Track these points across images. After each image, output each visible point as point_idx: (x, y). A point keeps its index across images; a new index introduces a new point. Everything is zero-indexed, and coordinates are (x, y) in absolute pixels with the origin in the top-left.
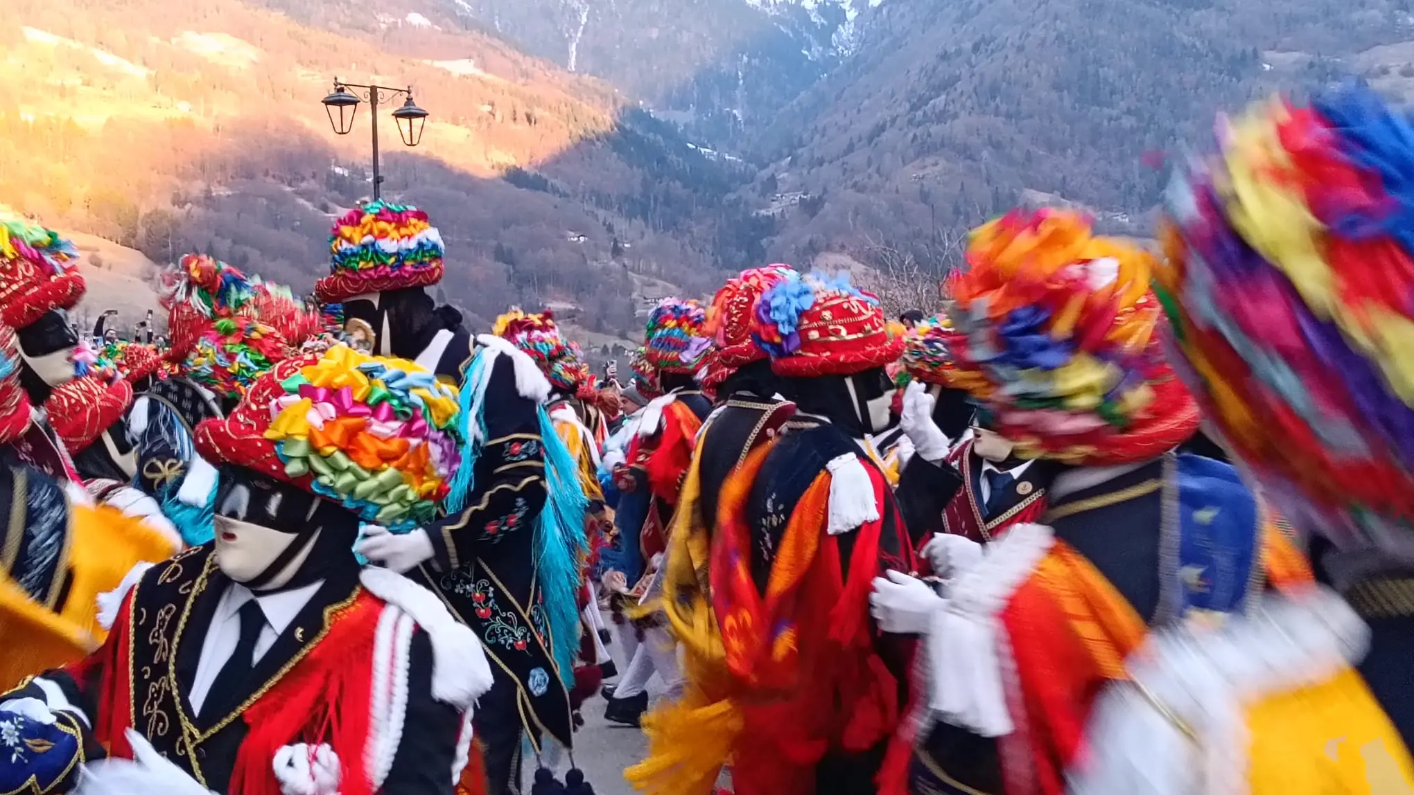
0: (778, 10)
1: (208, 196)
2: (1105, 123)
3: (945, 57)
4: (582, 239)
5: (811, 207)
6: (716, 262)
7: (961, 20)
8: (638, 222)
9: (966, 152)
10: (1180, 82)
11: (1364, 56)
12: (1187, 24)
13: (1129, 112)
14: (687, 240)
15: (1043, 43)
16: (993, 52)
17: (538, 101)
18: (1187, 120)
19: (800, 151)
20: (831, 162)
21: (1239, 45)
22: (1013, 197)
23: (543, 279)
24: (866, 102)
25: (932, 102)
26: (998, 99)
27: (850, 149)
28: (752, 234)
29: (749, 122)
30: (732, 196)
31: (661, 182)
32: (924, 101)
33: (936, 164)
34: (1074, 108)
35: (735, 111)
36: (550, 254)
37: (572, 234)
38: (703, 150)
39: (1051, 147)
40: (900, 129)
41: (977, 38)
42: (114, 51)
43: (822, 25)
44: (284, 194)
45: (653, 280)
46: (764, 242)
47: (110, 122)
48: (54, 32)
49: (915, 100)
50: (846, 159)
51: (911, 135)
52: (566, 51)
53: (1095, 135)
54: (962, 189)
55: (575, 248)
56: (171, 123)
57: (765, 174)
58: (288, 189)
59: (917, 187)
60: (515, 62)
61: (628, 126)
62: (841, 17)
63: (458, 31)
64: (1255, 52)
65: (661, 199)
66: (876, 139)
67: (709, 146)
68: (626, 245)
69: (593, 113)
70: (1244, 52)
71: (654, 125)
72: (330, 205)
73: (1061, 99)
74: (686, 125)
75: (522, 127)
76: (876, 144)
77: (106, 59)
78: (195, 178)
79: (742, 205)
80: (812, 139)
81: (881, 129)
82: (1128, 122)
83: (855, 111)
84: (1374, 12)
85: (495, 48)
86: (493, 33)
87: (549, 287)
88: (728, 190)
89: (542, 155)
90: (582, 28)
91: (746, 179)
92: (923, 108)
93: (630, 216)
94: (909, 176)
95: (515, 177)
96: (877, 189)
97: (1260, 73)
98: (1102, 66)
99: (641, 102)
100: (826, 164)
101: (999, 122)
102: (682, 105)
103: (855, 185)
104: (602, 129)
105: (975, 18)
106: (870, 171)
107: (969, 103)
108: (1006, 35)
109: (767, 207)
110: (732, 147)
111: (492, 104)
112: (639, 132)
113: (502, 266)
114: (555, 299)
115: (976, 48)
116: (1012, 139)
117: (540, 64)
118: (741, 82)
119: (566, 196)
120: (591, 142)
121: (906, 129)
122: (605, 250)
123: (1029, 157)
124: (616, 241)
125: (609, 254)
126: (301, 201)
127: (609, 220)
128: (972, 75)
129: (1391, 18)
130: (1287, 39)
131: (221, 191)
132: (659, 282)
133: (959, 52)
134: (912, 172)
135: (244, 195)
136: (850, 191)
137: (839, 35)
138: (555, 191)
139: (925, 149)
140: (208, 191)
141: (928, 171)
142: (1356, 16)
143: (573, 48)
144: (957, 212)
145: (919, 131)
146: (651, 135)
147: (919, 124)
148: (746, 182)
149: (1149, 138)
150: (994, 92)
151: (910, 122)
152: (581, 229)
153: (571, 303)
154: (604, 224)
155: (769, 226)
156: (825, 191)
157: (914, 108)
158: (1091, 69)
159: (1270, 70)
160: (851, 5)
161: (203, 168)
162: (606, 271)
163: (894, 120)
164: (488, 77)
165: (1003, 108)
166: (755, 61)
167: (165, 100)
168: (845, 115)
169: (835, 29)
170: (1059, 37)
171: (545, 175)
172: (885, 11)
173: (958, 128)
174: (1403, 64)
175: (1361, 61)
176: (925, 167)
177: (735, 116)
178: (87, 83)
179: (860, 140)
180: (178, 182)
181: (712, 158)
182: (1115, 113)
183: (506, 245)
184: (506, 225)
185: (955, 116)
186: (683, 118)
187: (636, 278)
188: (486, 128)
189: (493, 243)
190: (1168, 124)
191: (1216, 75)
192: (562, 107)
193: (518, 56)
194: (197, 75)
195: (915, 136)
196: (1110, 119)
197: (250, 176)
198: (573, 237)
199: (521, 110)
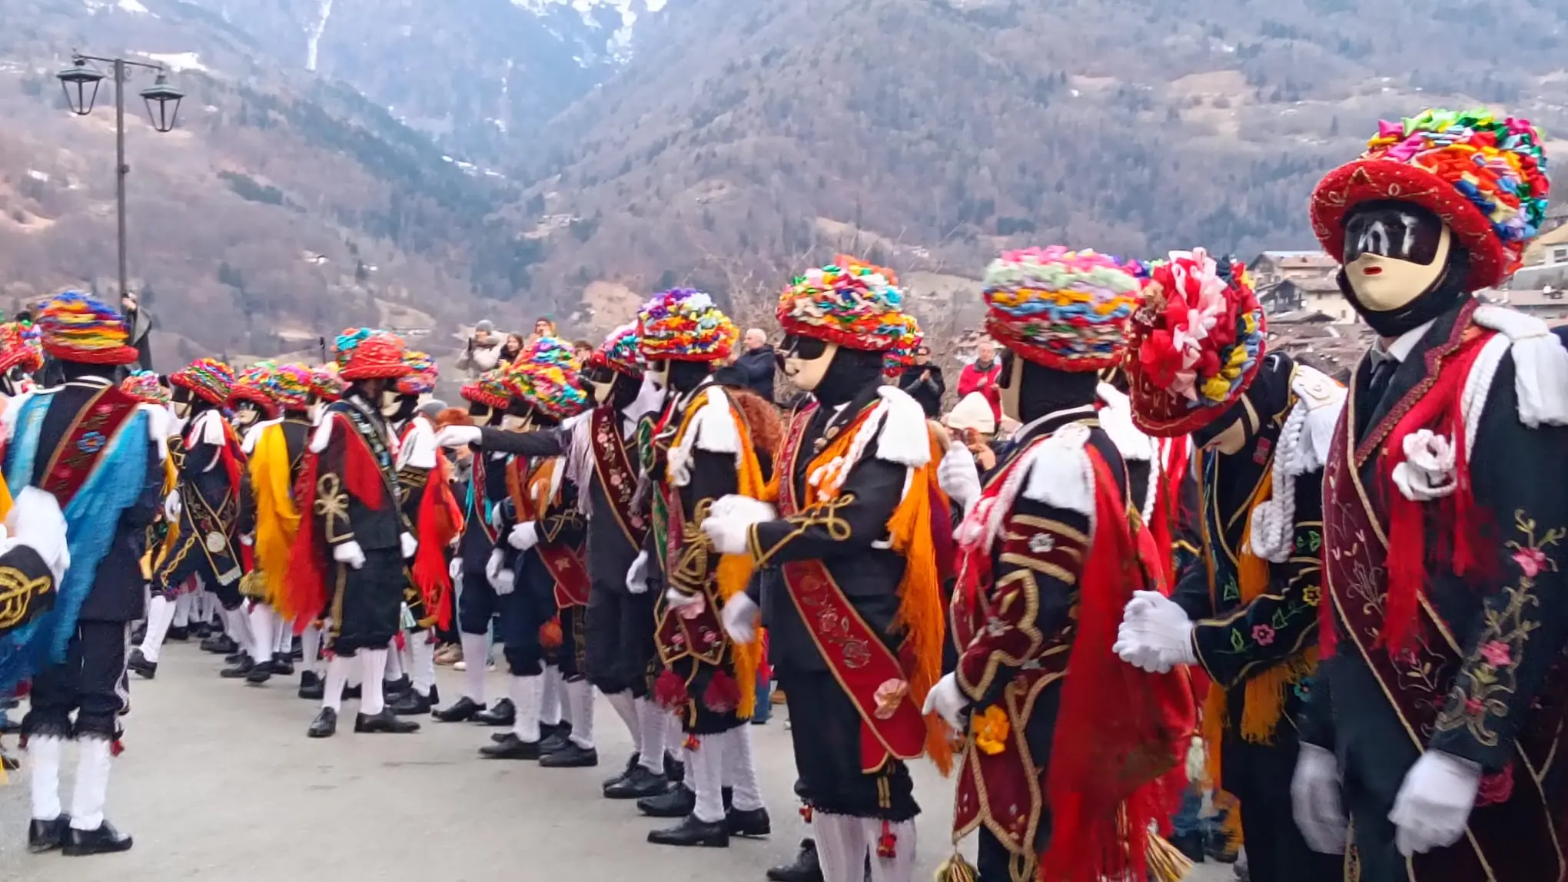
0: (547, 11)
2: (904, 147)
3: (731, 69)
4: (322, 260)
5: (582, 232)
6: (474, 290)
7: (750, 30)
8: (387, 242)
9: (754, 175)
10: (985, 106)
11: (1176, 84)
12: (992, 43)
13: (930, 137)
14: (441, 264)
15: (837, 59)
16: (784, 66)
17: (270, 102)
18: (991, 147)
19: (570, 168)
20: (605, 181)
21: (1045, 68)
22: (805, 226)
23: (278, 304)
24: (645, 117)
25: (717, 119)
26: (790, 119)
27: (627, 168)
28: (516, 259)
29: (513, 133)
30: (492, 217)
31: (413, 198)
32: (709, 117)
33: (721, 188)
34: (870, 130)
35: (498, 122)
36: (283, 275)
37: (310, 254)
38: (461, 164)
39: (846, 171)
40: (683, 148)
41: (768, 49)
43: (597, 28)
45: (403, 308)
46: (530, 268)
49: (699, 116)
50: (623, 178)
51: (693, 155)
52: (304, 48)
53: (893, 161)
54: (750, 215)
55: (314, 270)
57: (529, 193)
59: (700, 212)
61: (376, 134)
62: (616, 21)
63: (179, 19)
64: (1063, 78)
65: (413, 217)
66: (656, 158)
67: (468, 159)
68: (374, 268)
70: (1051, 78)
71: (406, 134)
72: (28, 214)
73: (858, 121)
74: (442, 135)
75: (253, 133)
76: (656, 164)
79: (504, 227)
80: (584, 155)
81: (658, 148)
82: (928, 148)
83: (633, 125)
84: (1187, 38)
85: (221, 41)
86: (220, 24)
87: (283, 313)
88: (489, 209)
90: (323, 22)
91: (512, 197)
92: (708, 125)
93: (377, 234)
94: (691, 198)
95: (246, 187)
96: (656, 214)
97: (1068, 100)
98: (902, 86)
99: (391, 108)
100: (599, 183)
101: (790, 143)
102: (439, 113)
103: (632, 209)
104: (346, 136)
105: (766, 28)
106: (651, 192)
107: (758, 121)
108: (798, 48)
109: (534, 229)
110: (494, 162)
111: (218, 104)
112: (389, 142)
113: (227, 288)
114: (289, 327)
115: (766, 61)
116: (804, 163)
117: (274, 60)
118: (505, 89)
119: (301, 210)
120: (333, 151)
121: (688, 148)
122: (348, 273)
123: (822, 183)
124: (360, 263)
125: (353, 279)
127: (354, 239)
128: (762, 91)
129: (1206, 45)
130: (1096, 65)
132: (410, 311)
133: (747, 65)
134: (694, 194)
136: (627, 215)
137: (615, 42)
138: (290, 204)
139: (708, 169)
141: (713, 194)
142: (1169, 40)
143: (313, 45)
144: (744, 241)
145: (703, 150)
146: (402, 146)
147: (703, 143)
148: (509, 201)
149: (951, 168)
150: (785, 110)
151: (694, 141)
152: (321, 250)
153: (310, 332)
154: (347, 243)
155: (532, 252)
156: (599, 214)
157: (698, 124)
158: (890, 89)
159: (1080, 97)
160: (630, 9)
162: (350, 296)
163: (675, 137)
164: (213, 72)
165: (795, 128)
166: (522, 67)
168: (621, 130)
169: (609, 34)
170: (856, 53)
171: (278, 187)
172: (666, 17)
173: (745, 147)
174: (1217, 95)
175: (1175, 89)
176: (708, 190)
177: (497, 128)
179: (638, 158)
181: (471, 173)
182: (914, 137)
183: (233, 265)
184: (233, 241)
185: (743, 135)
186: (438, 128)
187: (383, 306)
188: (211, 131)
189: (218, 262)
190: (970, 151)
191: (1021, 99)
192: (298, 110)
193: (247, 50)
195: (698, 157)
196: (910, 144)
198: (311, 258)
199: (251, 111)
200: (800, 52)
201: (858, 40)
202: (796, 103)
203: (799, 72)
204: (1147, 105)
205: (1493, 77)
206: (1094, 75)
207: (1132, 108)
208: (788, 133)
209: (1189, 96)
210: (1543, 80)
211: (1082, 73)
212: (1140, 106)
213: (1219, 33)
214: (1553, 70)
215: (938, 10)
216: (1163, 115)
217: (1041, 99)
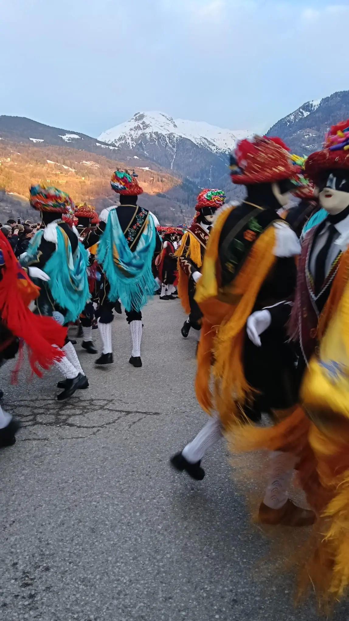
1: (89, 199)
4: (174, 209)
8: (187, 205)
17: (164, 177)
29: (212, 182)
31: (192, 196)
35: (209, 179)
36: (166, 213)
42: (67, 165)
44: (106, 199)
47: (67, 182)
48: (54, 161)
50: (236, 190)
52: (170, 165)
55: (172, 211)
56: (80, 182)
58: (107, 198)
60: (159, 168)
61: (184, 183)
63: (145, 160)
65: (192, 200)
68: (184, 210)
69: (176, 179)
71: (191, 182)
74: (198, 182)
75: (160, 183)
77: (66, 167)
78: (86, 195)
80: (227, 185)
85: (154, 164)
86: (154, 161)
87: (166, 220)
89: (165, 189)
90: (174, 159)
93: (185, 204)
95: (159, 195)
99: (188, 177)
100: (230, 191)
102: (197, 177)
104: (179, 183)
111: (153, 178)
112: (187, 184)
117: (164, 168)
118: (211, 172)
119: (170, 199)
120: (176, 186)
122: (179, 212)
124: (182, 210)
126: (110, 201)
127: (180, 205)
131: (92, 198)
135: (97, 199)
138: (168, 198)
140: (89, 198)
143: (172, 164)
146: (190, 185)
152: (174, 207)
156: (230, 198)
161: (88, 193)
162: (179, 217)
164: (152, 171)
166: (214, 167)
167: (79, 177)
171: (165, 194)
178: (61, 173)
180: (82, 196)
183: (157, 211)
184: (157, 206)
186: (197, 181)
187: (186, 219)
188: (152, 183)
192: (170, 178)
193: (159, 166)
194: (86, 171)
197: (99, 195)
198: (172, 209)
199: (160, 179)
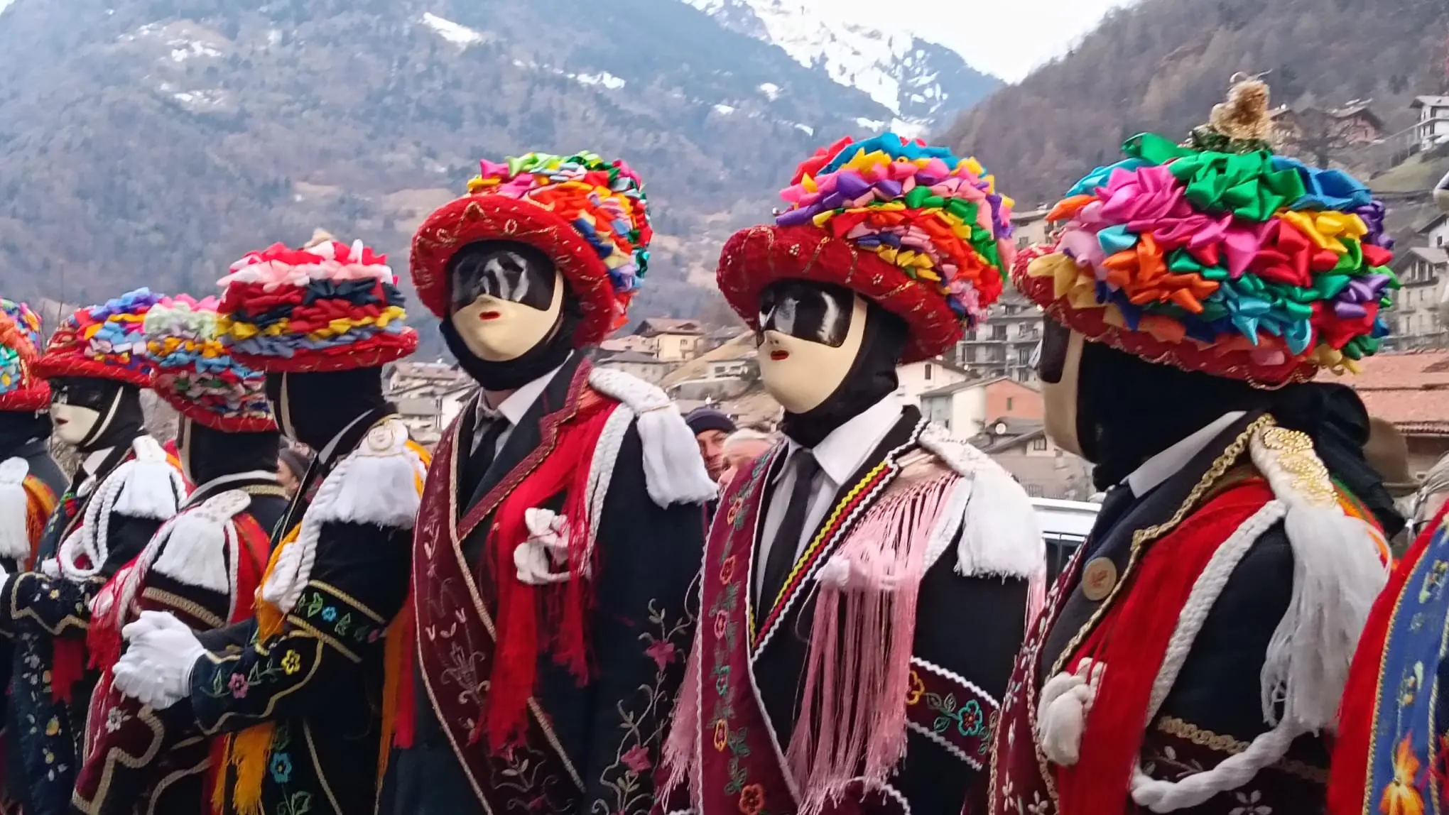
200: (30, 138)
201: (90, 133)
202: (23, 187)
203: (27, 158)
204: (366, 213)
205: (668, 213)
206: (317, 183)
207: (352, 216)
208: (14, 215)
209: (404, 208)
210: (710, 218)
211: (306, 179)
212: (358, 215)
213: (432, 154)
214: (718, 211)
215: (170, 110)
216: (378, 224)
217: (266, 201)
